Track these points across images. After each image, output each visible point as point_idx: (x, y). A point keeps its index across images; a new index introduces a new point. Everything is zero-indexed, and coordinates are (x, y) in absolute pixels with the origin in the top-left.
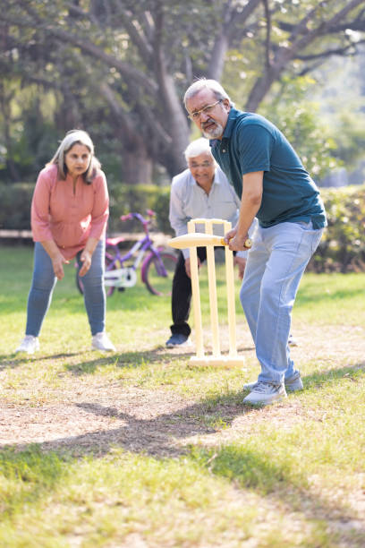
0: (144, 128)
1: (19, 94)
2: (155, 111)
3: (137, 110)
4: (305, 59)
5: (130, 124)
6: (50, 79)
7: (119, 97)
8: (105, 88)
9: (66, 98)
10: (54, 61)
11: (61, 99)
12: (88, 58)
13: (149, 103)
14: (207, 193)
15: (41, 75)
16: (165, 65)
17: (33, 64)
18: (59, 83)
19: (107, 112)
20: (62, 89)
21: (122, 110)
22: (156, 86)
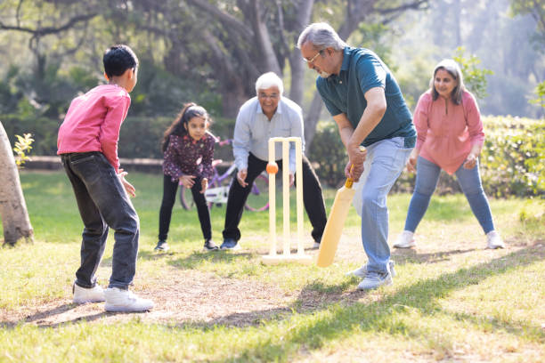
0: (242, 71)
1: (133, 39)
2: (251, 55)
3: (236, 54)
4: (384, 12)
5: (230, 66)
6: (160, 27)
7: (221, 44)
8: (207, 34)
9: (174, 43)
10: (164, 12)
11: (170, 45)
12: (193, 8)
13: (246, 47)
14: (270, 120)
15: (153, 23)
16: (260, 14)
17: (146, 14)
18: (167, 30)
19: (209, 55)
20: (171, 36)
21: (223, 54)
22: (252, 33)
